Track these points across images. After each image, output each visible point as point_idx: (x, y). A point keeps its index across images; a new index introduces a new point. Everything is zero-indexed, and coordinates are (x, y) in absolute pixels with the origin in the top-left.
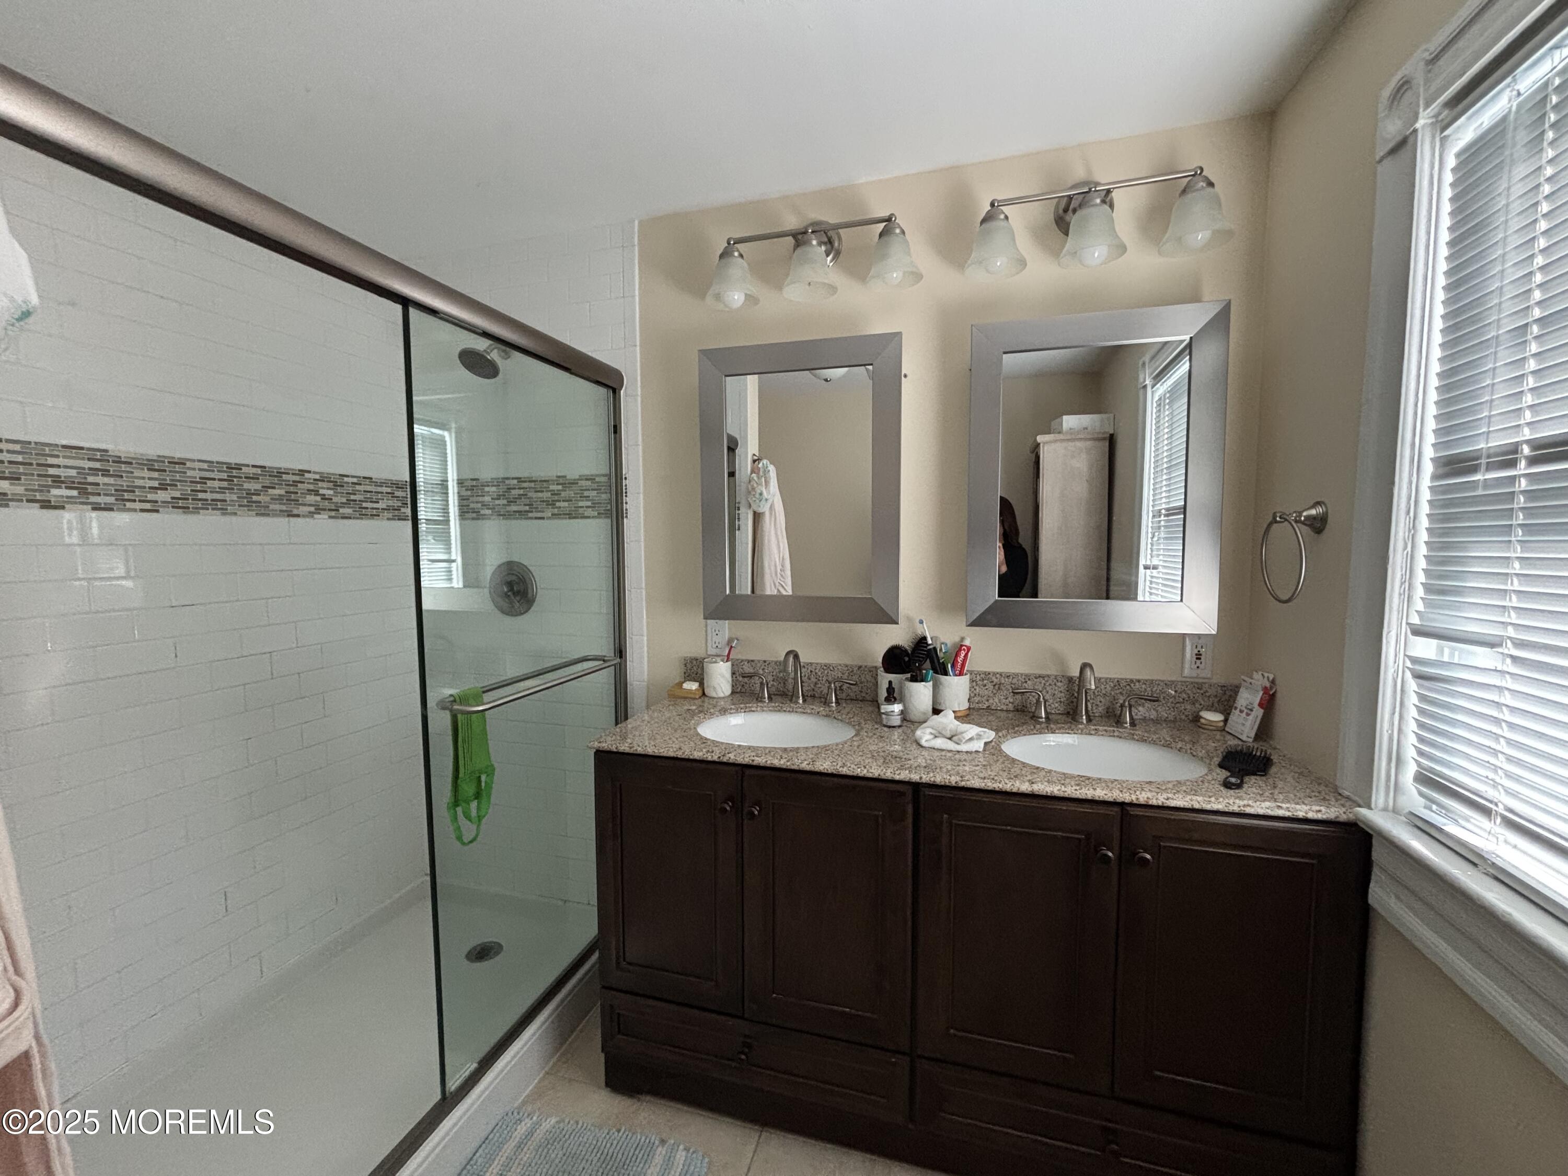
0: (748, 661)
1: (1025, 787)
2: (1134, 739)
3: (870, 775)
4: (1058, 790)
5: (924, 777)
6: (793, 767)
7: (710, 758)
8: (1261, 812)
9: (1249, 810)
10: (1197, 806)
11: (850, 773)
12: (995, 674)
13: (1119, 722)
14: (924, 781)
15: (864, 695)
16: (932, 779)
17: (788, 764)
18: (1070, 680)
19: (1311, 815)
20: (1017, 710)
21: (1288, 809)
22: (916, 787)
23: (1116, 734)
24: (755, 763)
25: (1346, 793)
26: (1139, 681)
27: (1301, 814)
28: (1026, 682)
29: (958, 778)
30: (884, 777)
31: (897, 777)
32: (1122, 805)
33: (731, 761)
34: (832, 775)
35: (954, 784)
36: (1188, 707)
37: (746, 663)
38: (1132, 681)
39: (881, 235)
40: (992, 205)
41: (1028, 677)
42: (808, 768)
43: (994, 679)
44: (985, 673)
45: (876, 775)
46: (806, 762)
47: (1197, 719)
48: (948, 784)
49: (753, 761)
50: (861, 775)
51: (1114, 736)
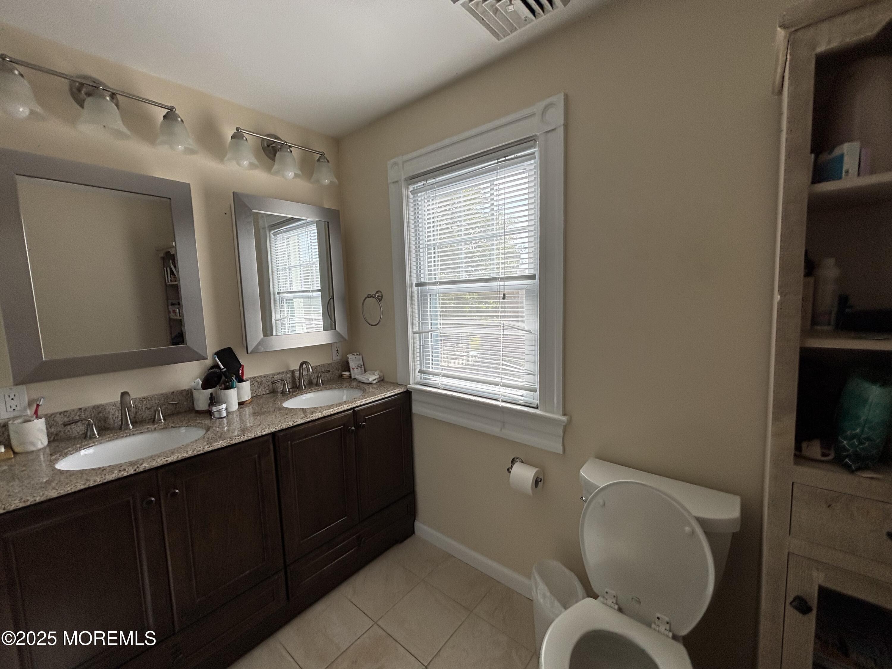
0: (60, 413)
1: (320, 415)
2: (327, 389)
3: (250, 438)
4: (332, 411)
5: (277, 428)
6: (199, 453)
7: (125, 474)
8: (389, 395)
9: (386, 396)
10: (374, 400)
11: (237, 442)
12: (258, 377)
13: (317, 384)
14: (278, 429)
15: (178, 409)
16: (281, 427)
17: (195, 452)
18: (293, 372)
19: (399, 392)
20: (271, 393)
21: (394, 392)
22: (273, 435)
23: (319, 389)
24: (168, 462)
25: (401, 383)
26: (319, 366)
27: (397, 392)
28: (273, 377)
29: (292, 422)
30: (257, 436)
31: (264, 433)
32: (353, 409)
33: (147, 468)
34: (227, 447)
35: (292, 425)
36: (337, 372)
37: (58, 415)
38: (317, 366)
39: (165, 117)
40: (237, 129)
41: (274, 375)
42: (210, 449)
43: (258, 380)
44: (253, 378)
45: (253, 436)
46: (206, 447)
47: (341, 376)
48: (289, 426)
49: (167, 461)
50: (244, 440)
51: (319, 390)
